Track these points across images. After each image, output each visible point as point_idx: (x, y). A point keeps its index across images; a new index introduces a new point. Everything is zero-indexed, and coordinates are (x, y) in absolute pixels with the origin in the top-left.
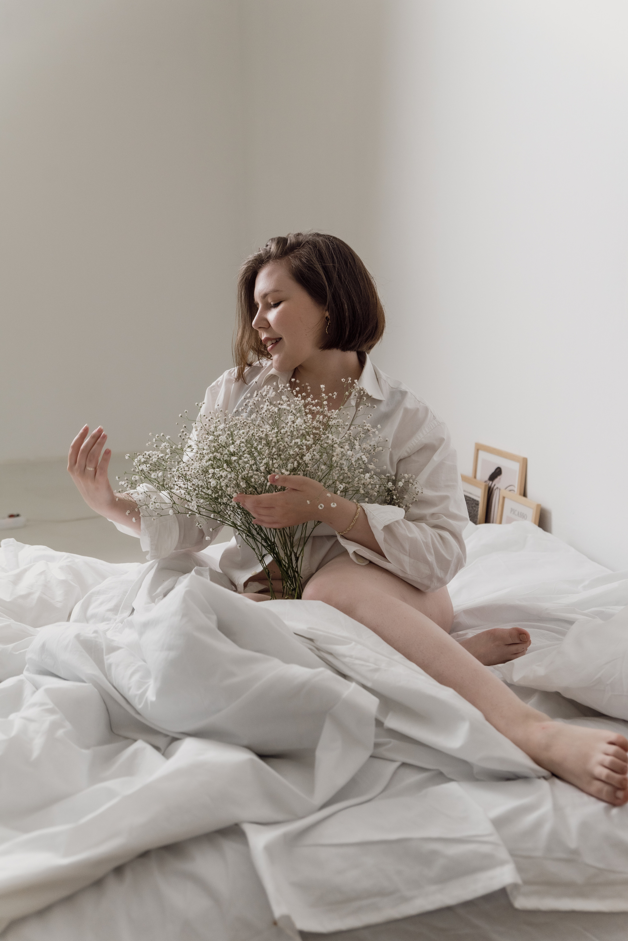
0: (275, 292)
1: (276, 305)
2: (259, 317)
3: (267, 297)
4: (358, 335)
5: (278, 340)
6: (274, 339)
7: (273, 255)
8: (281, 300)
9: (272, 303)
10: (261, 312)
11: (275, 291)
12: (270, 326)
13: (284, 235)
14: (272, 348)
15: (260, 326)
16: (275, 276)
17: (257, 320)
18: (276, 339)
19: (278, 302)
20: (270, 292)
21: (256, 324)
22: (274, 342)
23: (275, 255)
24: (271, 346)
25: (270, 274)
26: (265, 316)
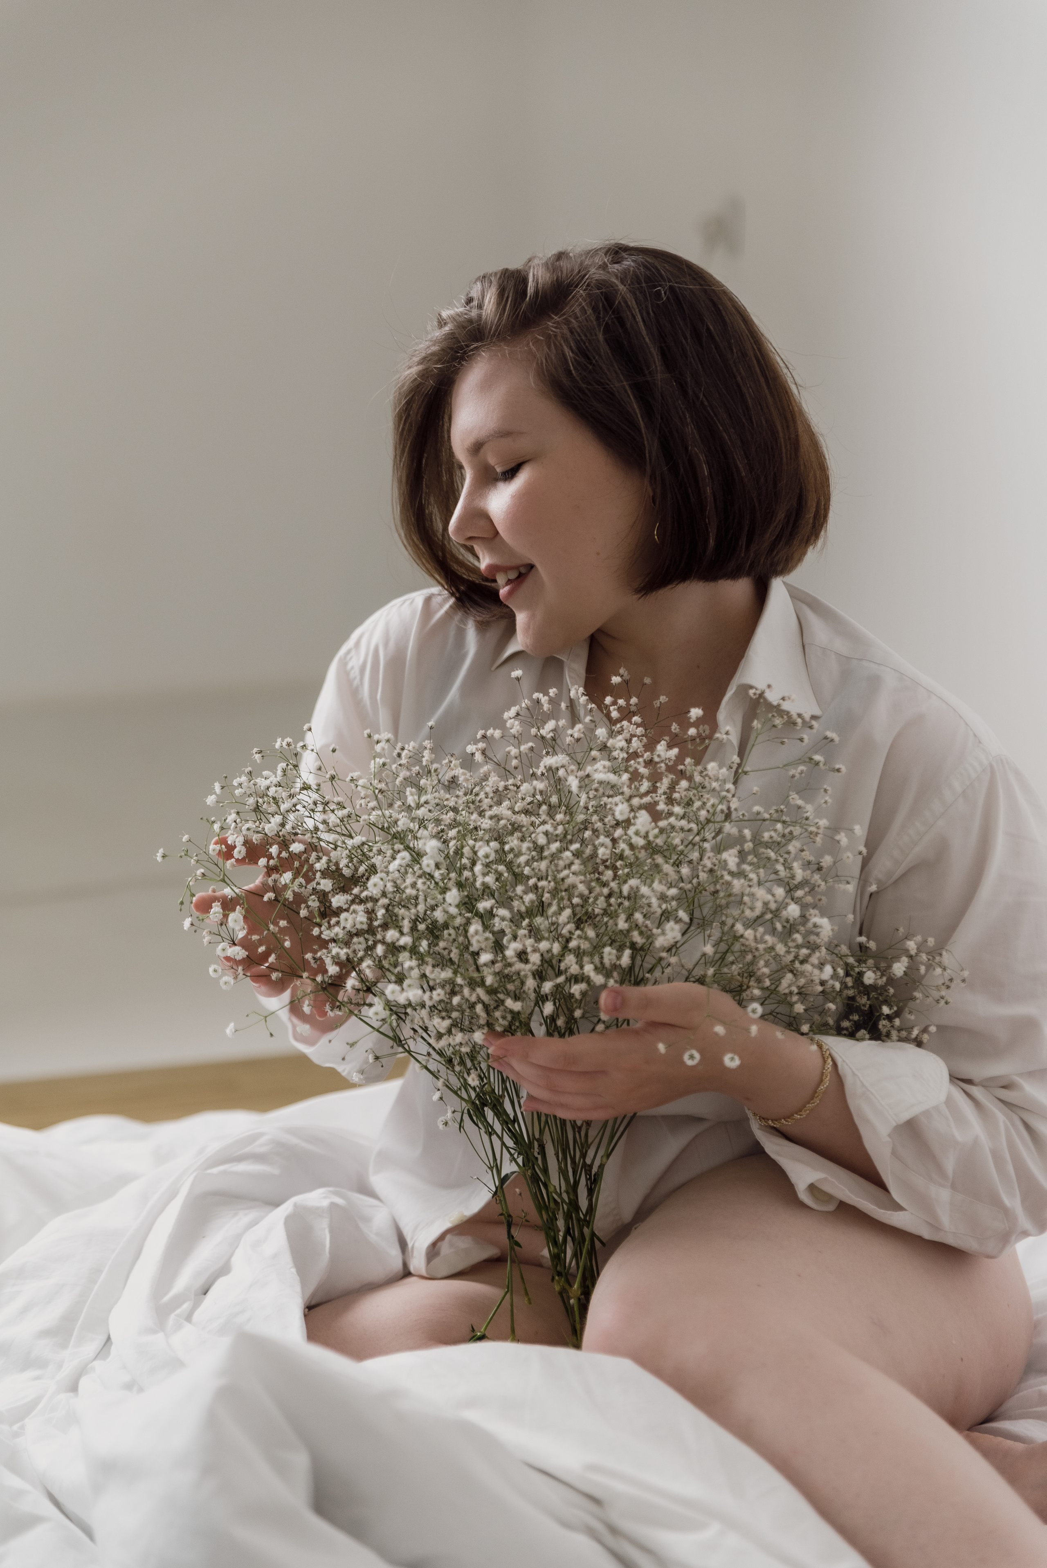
0: (502, 436)
1: (510, 474)
2: (465, 508)
3: (482, 451)
4: (743, 541)
5: (523, 570)
6: (512, 568)
7: (491, 328)
8: (521, 460)
9: (499, 470)
10: (471, 494)
11: (503, 434)
12: (497, 533)
13: (514, 264)
14: (510, 593)
15: (470, 535)
16: (500, 392)
17: (461, 519)
18: (516, 568)
19: (513, 465)
20: (488, 437)
21: (459, 529)
22: (513, 575)
23: (496, 330)
24: (507, 588)
25: (486, 385)
26: (481, 504)
